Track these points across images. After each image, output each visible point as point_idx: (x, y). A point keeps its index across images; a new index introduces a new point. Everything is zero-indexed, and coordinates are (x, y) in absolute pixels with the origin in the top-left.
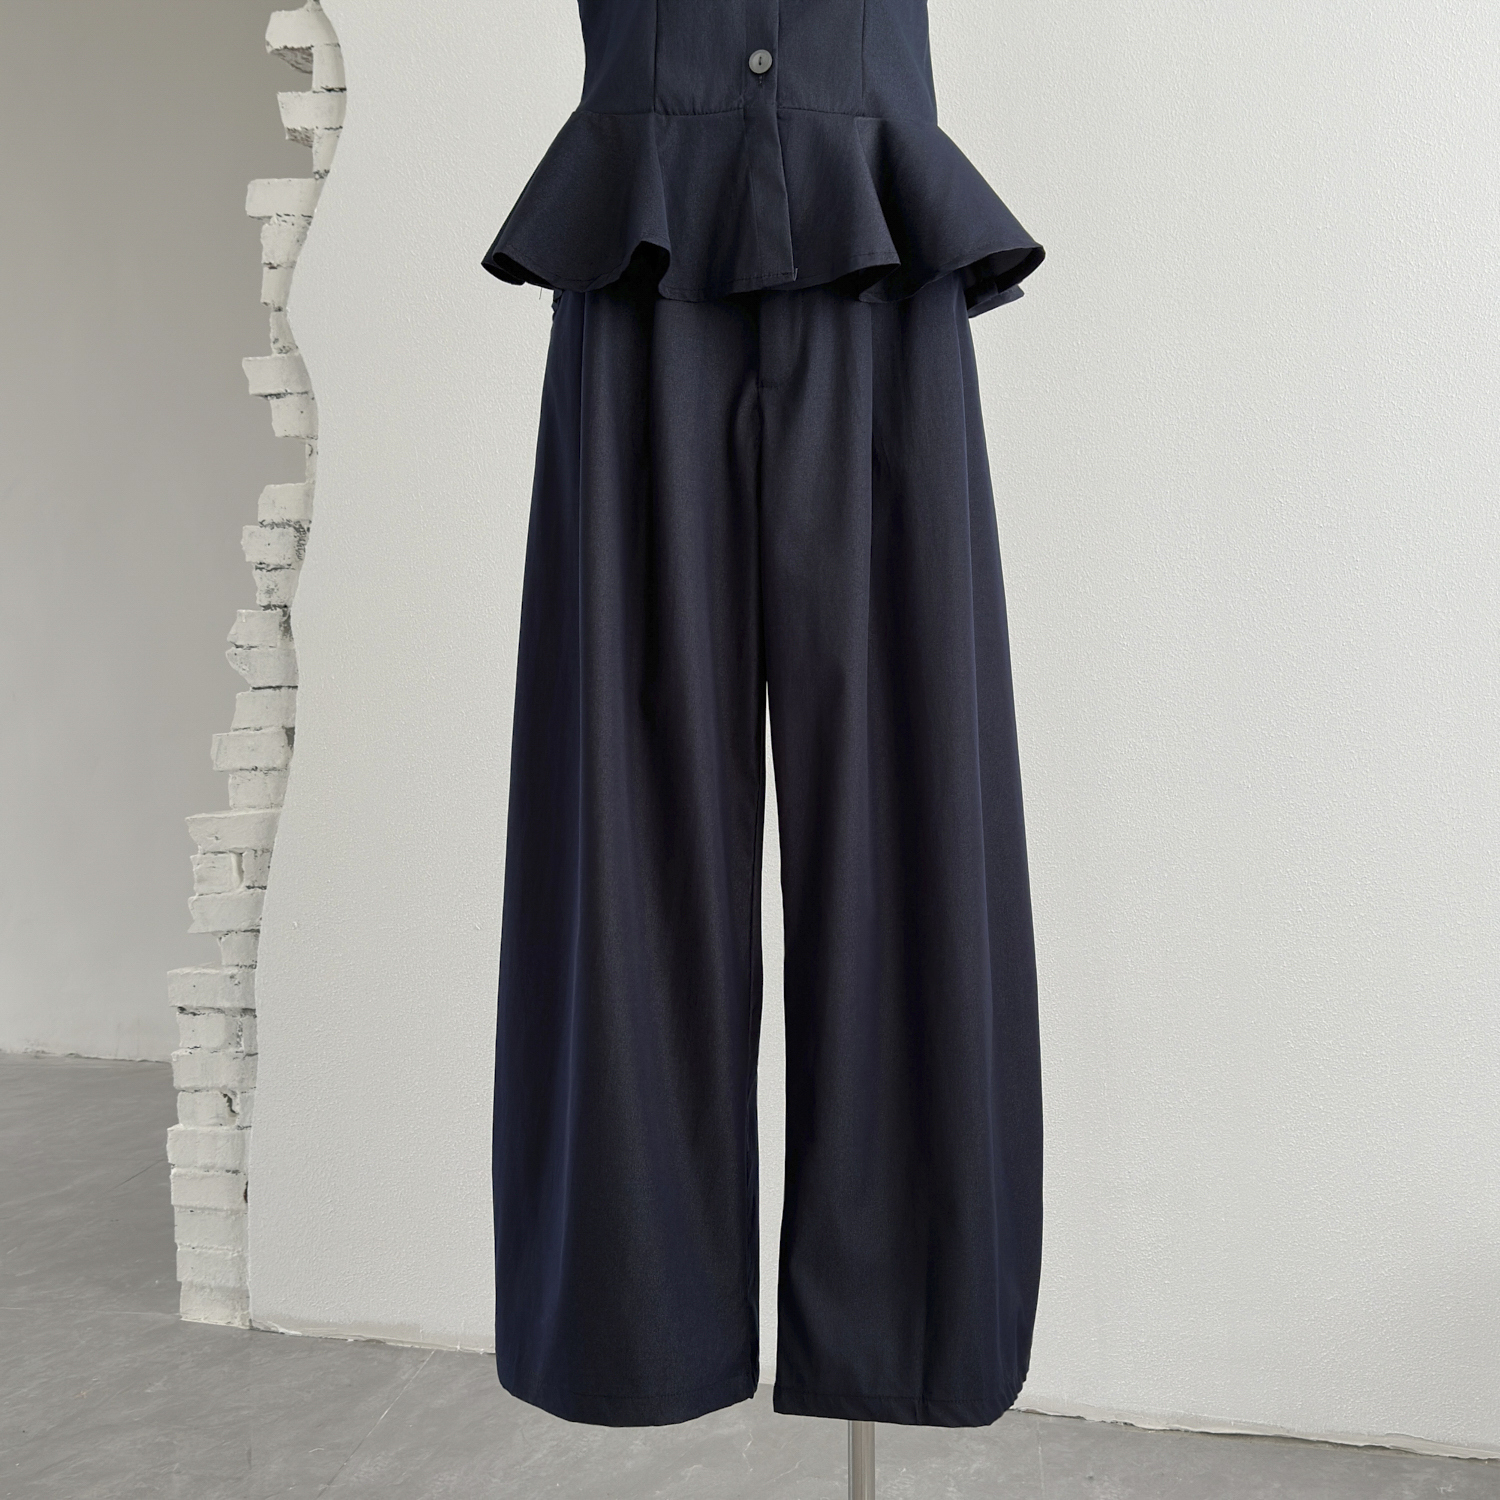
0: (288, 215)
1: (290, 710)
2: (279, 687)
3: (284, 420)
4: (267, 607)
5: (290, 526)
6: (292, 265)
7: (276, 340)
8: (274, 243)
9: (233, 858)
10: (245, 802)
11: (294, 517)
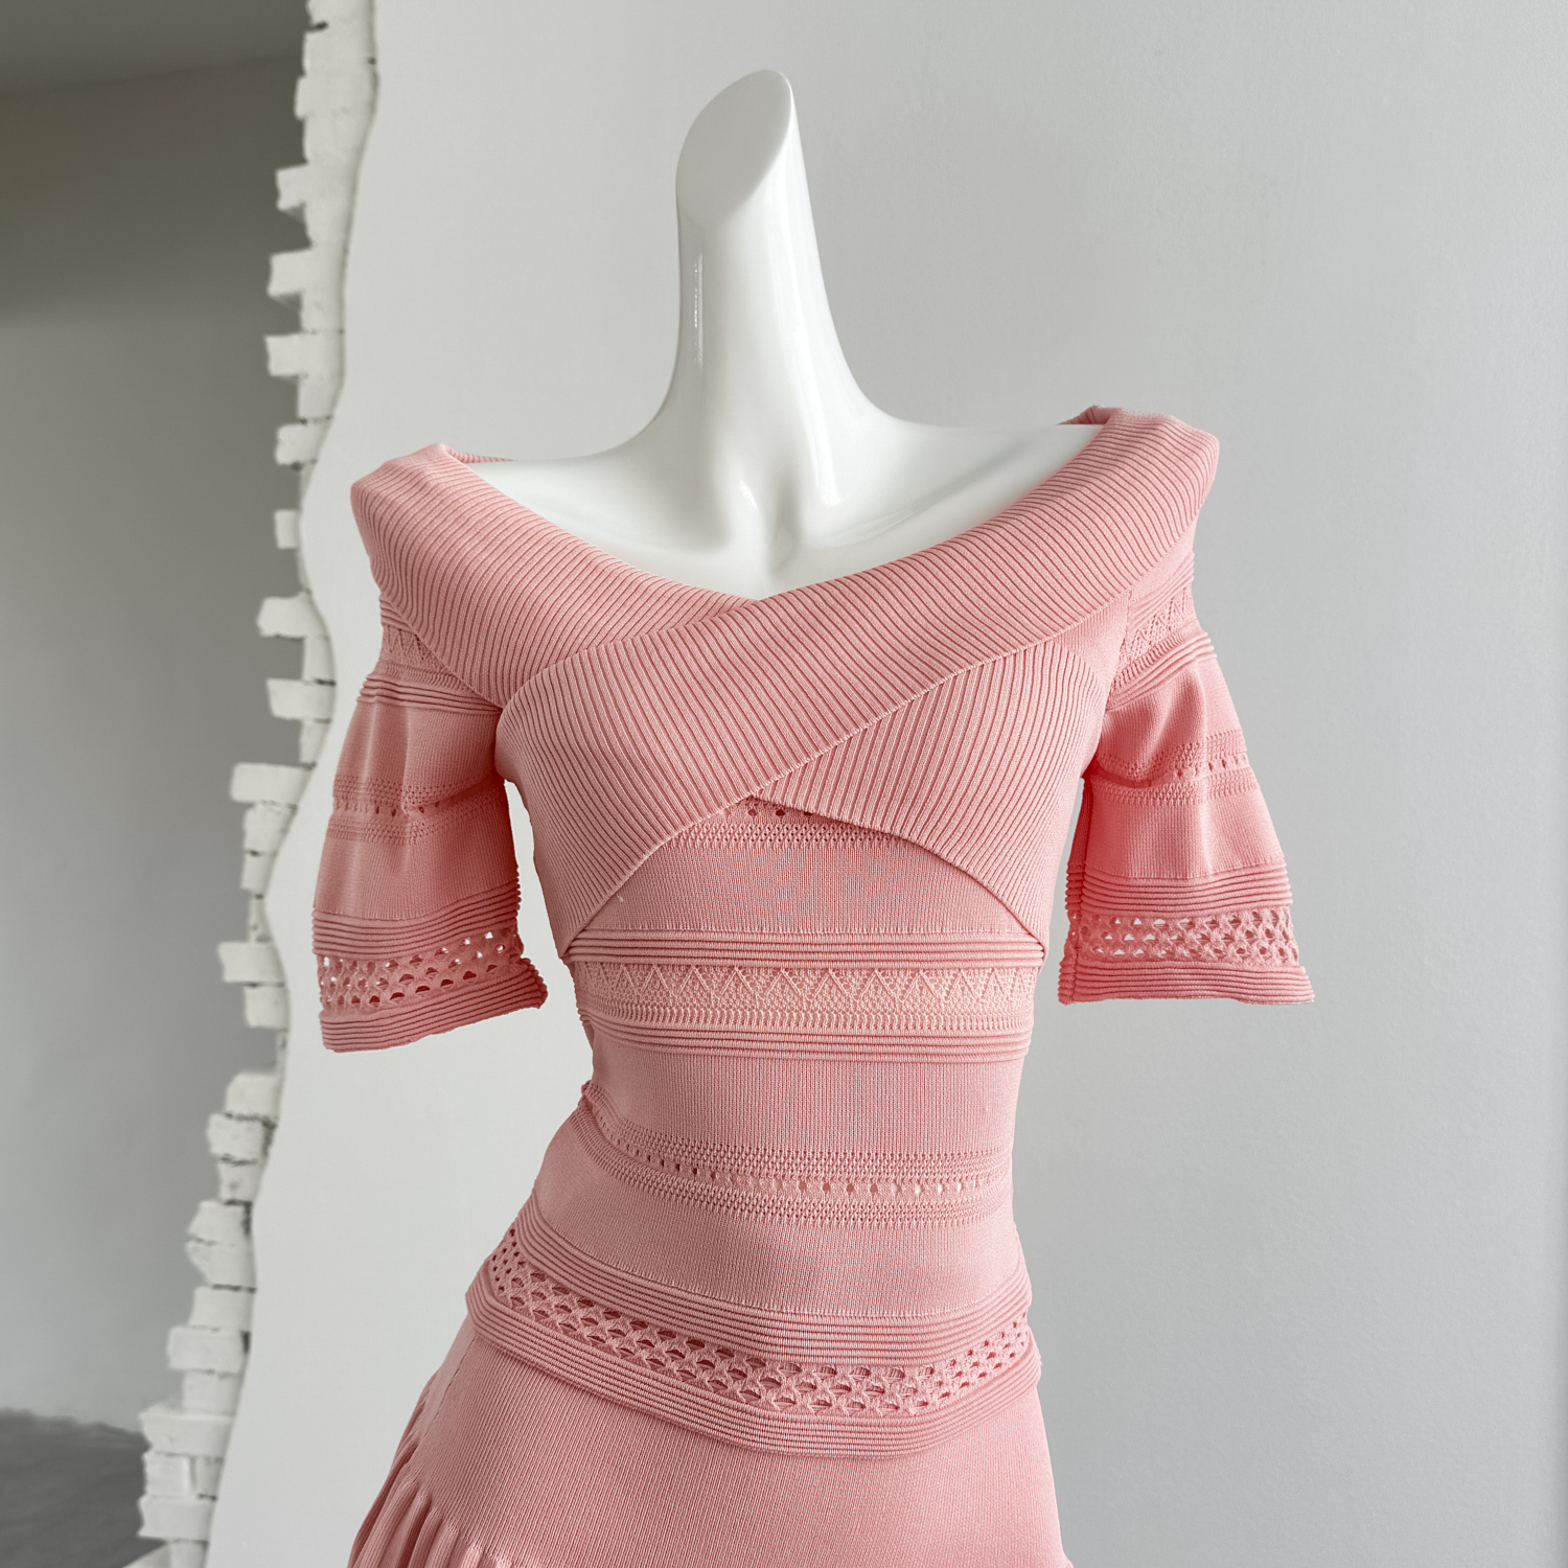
0: (273, 803)
1: (248, 1314)
2: (236, 1289)
3: (258, 1011)
4: (231, 1203)
5: (258, 1120)
6: (274, 854)
7: (255, 928)
8: (257, 830)
9: (185, 1464)
10: (199, 1407)
11: (263, 1110)
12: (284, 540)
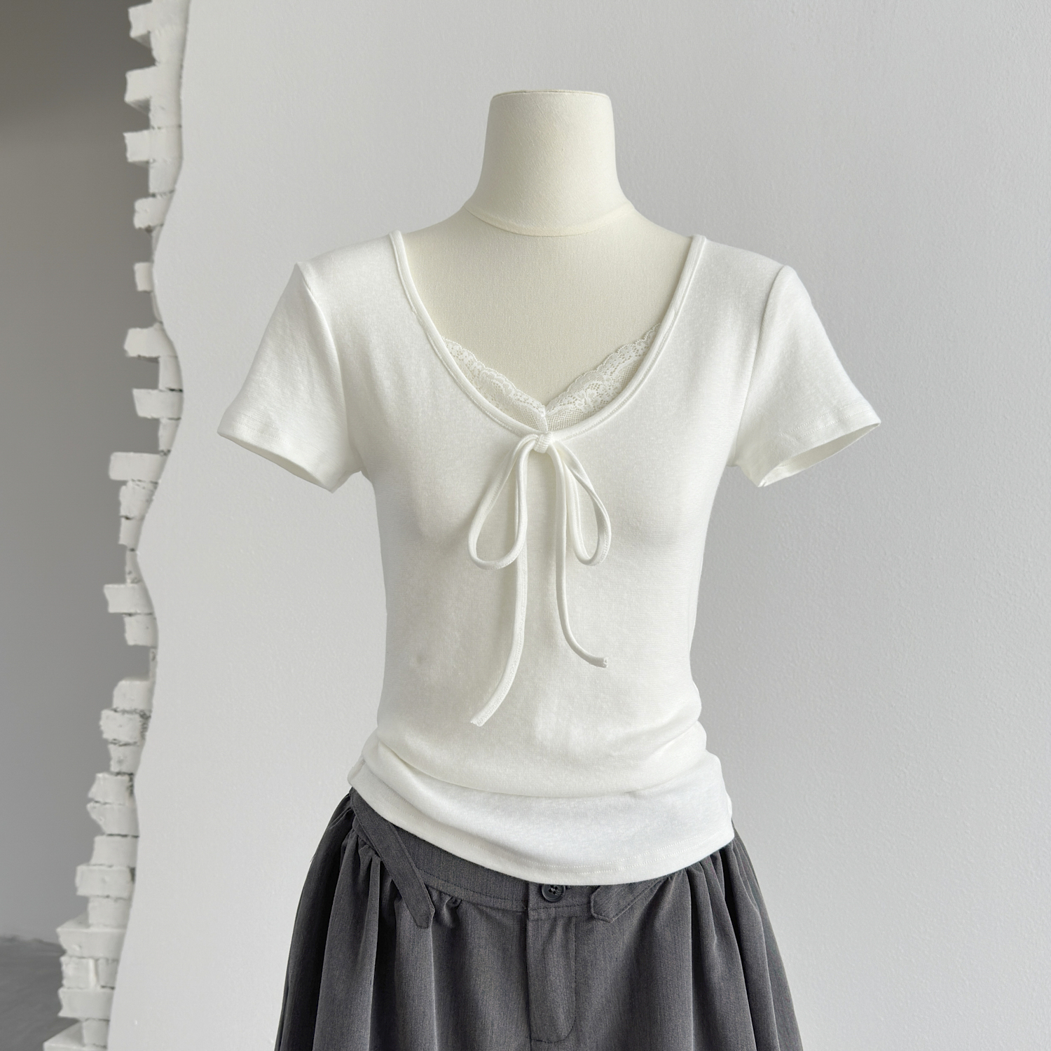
0: (140, 481)
1: (133, 854)
2: (125, 836)
3: (134, 634)
4: (118, 774)
5: (136, 713)
6: (142, 518)
7: (130, 573)
8: (129, 501)
9: (91, 963)
10: (100, 923)
11: (140, 705)
12: (141, 286)
